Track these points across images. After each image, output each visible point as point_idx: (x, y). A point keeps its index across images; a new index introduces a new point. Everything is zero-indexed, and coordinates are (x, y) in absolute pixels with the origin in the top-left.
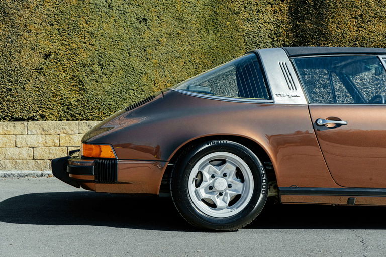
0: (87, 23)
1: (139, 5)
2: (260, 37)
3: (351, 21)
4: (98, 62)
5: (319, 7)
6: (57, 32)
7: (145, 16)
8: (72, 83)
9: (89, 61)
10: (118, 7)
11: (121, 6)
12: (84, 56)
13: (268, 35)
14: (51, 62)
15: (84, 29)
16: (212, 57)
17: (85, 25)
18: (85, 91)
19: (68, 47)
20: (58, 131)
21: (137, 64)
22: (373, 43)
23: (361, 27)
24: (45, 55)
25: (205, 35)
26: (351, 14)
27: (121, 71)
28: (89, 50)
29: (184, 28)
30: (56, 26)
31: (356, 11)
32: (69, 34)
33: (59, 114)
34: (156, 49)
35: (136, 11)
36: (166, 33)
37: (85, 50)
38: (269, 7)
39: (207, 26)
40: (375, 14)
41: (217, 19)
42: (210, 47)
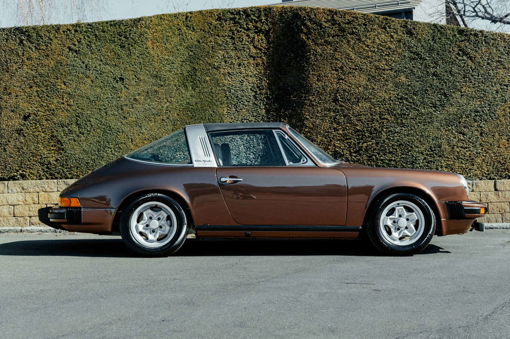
0: (65, 84)
1: (115, 65)
2: (242, 90)
3: (331, 73)
4: (76, 122)
5: (300, 60)
6: (36, 94)
7: (122, 75)
8: (51, 142)
9: (67, 121)
10: (95, 67)
11: (98, 67)
12: (62, 117)
14: (31, 124)
15: (62, 91)
16: (191, 113)
17: (63, 86)
18: (63, 150)
19: (46, 108)
20: (38, 190)
21: (114, 123)
22: (353, 95)
23: (342, 79)
24: (25, 116)
25: (184, 91)
26: (331, 67)
27: (98, 130)
28: (67, 110)
29: (162, 86)
30: (35, 89)
31: (337, 63)
32: (47, 96)
33: (38, 173)
34: (133, 108)
35: (112, 71)
36: (143, 91)
37: (63, 111)
38: (251, 61)
39: (186, 83)
40: (356, 66)
41: (196, 75)
42: (188, 103)
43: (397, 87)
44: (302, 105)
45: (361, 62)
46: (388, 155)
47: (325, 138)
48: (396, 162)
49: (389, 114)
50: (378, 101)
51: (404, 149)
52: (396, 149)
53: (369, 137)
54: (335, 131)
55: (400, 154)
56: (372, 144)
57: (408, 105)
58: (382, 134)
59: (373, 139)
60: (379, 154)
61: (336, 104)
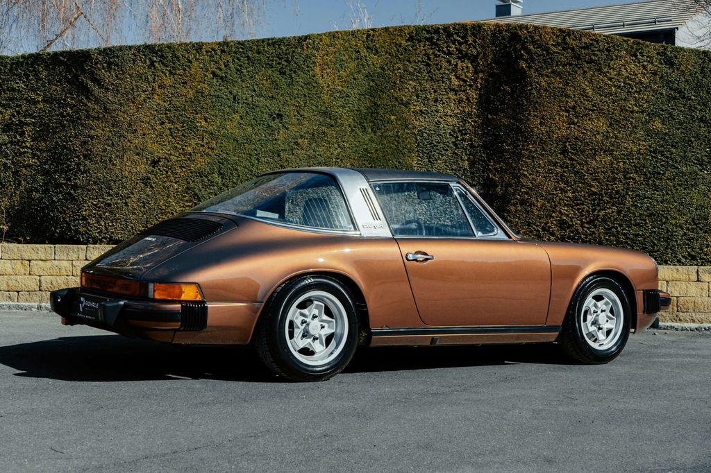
0: (206, 121)
1: (272, 97)
2: (438, 135)
3: (559, 115)
4: (219, 171)
5: (518, 96)
6: (169, 132)
7: (280, 111)
8: (186, 196)
9: (208, 169)
10: (246, 99)
11: (250, 99)
12: (201, 163)
13: (450, 133)
14: (161, 171)
15: (202, 129)
16: (369, 164)
17: (203, 123)
19: (181, 151)
22: (588, 145)
23: (573, 123)
24: (153, 160)
25: (360, 134)
26: (560, 106)
28: (208, 155)
29: (332, 126)
30: (168, 125)
31: (567, 101)
32: (183, 135)
34: (293, 154)
35: (268, 105)
36: (307, 132)
37: (202, 156)
38: (452, 95)
39: (363, 122)
40: (593, 106)
41: (378, 113)
42: (366, 150)
43: (648, 135)
44: (519, 155)
45: (601, 101)
46: (634, 227)
47: (548, 202)
48: (645, 238)
49: (637, 172)
50: (623, 154)
51: (656, 220)
52: (645, 220)
53: (608, 202)
54: (561, 193)
55: (650, 227)
56: (613, 212)
57: (663, 161)
58: (626, 199)
59: (613, 205)
60: (621, 226)
61: (564, 156)
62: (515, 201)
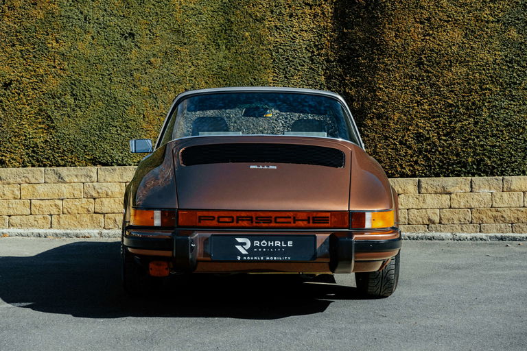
0: (57, 42)
1: (124, 16)
2: (294, 50)
3: (414, 27)
4: (71, 92)
5: (373, 9)
6: (20, 54)
7: (132, 30)
8: (38, 119)
9: (60, 91)
10: (97, 19)
11: (101, 19)
12: (53, 84)
13: (306, 48)
14: (13, 93)
15: (53, 50)
16: (224, 81)
17: (55, 44)
18: (54, 128)
19: (33, 73)
20: (19, 180)
21: (120, 92)
22: (444, 56)
23: (428, 35)
24: (5, 83)
25: (214, 52)
26: (414, 18)
27: (100, 103)
28: (60, 76)
29: (185, 44)
30: (19, 47)
31: (422, 13)
32: (34, 57)
33: (21, 158)
34: (146, 73)
35: (120, 24)
36: (160, 51)
37: (54, 77)
38: (307, 10)
39: (217, 40)
40: (448, 17)
41: (231, 30)
42: (220, 67)
43: (505, 45)
44: (374, 69)
45: (455, 12)
46: (491, 139)
47: (405, 115)
48: (502, 149)
49: (493, 83)
50: (479, 65)
51: (513, 131)
52: (502, 131)
53: (465, 114)
54: (418, 106)
55: (507, 138)
56: (469, 124)
57: (520, 71)
58: (482, 110)
59: (470, 117)
60: (478, 137)
61: (420, 68)
62: (371, 115)
